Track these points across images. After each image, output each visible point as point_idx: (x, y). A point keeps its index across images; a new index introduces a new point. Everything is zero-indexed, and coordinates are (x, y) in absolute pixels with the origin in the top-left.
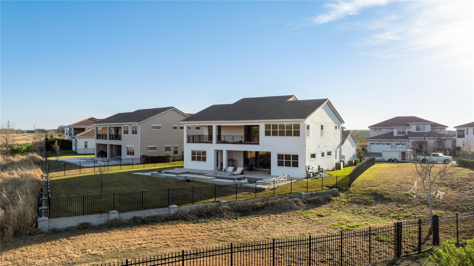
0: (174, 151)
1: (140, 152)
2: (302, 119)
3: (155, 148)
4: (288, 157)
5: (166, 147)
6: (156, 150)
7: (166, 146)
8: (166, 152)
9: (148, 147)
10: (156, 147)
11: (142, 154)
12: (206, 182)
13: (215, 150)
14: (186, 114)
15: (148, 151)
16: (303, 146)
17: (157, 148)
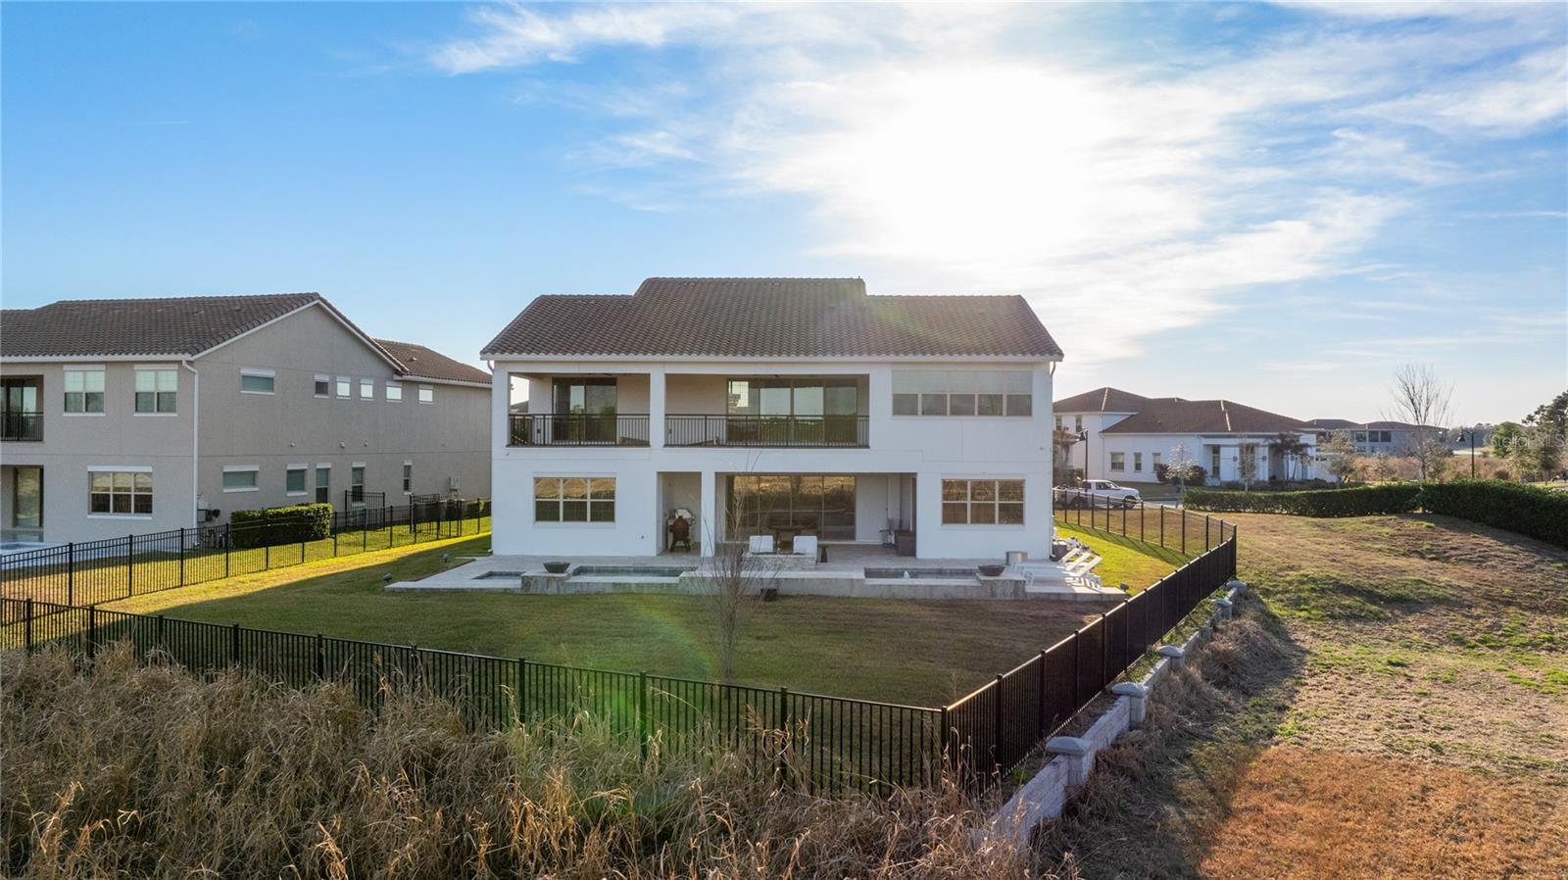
0: (318, 490)
1: (195, 493)
2: (1037, 358)
3: (251, 477)
4: (982, 487)
5: (290, 472)
6: (253, 484)
7: (290, 468)
8: (290, 494)
9: (225, 470)
10: (254, 473)
11: (204, 506)
12: (848, 594)
13: (659, 473)
14: (372, 343)
15: (225, 491)
16: (1041, 449)
17: (259, 479)
